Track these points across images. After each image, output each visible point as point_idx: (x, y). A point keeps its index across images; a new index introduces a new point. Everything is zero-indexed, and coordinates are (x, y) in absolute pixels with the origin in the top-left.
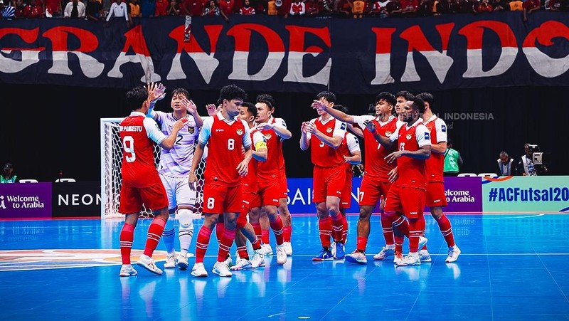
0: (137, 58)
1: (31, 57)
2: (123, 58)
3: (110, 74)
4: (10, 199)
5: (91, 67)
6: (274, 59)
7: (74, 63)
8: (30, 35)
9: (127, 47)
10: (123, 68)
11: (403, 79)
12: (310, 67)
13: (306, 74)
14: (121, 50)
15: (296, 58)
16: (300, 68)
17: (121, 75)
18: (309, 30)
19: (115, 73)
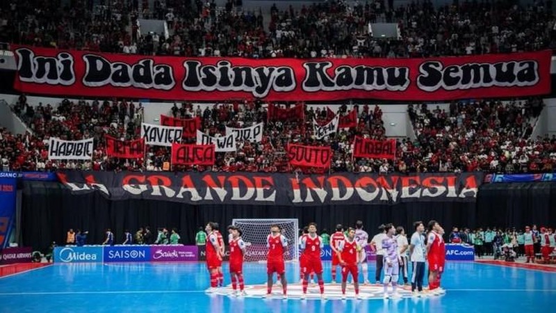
0: (189, 189)
1: (143, 188)
2: (183, 190)
3: (177, 196)
4: (180, 253)
5: (170, 193)
6: (251, 191)
7: (162, 191)
8: (143, 179)
9: (184, 185)
10: (183, 194)
11: (306, 201)
12: (267, 194)
13: (265, 197)
14: (181, 186)
15: (260, 191)
16: (262, 195)
17: (182, 197)
18: (263, 178)
19: (180, 196)
